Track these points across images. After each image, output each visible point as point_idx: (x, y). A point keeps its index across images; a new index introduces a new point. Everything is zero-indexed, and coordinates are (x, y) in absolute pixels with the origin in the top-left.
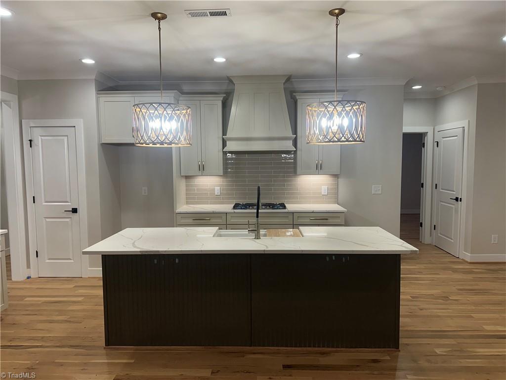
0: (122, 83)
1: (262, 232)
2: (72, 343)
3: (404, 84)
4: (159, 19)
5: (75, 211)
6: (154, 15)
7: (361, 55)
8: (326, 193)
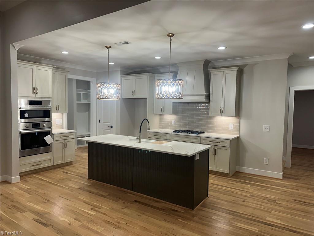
0: (136, 70)
1: (142, 140)
2: (82, 175)
3: (288, 58)
4: (108, 48)
5: (112, 127)
6: (106, 47)
7: (226, 47)
8: (232, 128)
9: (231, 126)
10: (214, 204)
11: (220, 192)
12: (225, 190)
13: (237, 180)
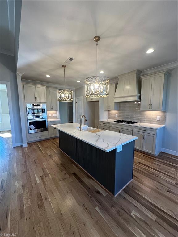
6: (63, 66)
8: (159, 120)
9: (158, 118)
10: (137, 190)
11: (145, 173)
12: (150, 172)
13: (162, 161)
